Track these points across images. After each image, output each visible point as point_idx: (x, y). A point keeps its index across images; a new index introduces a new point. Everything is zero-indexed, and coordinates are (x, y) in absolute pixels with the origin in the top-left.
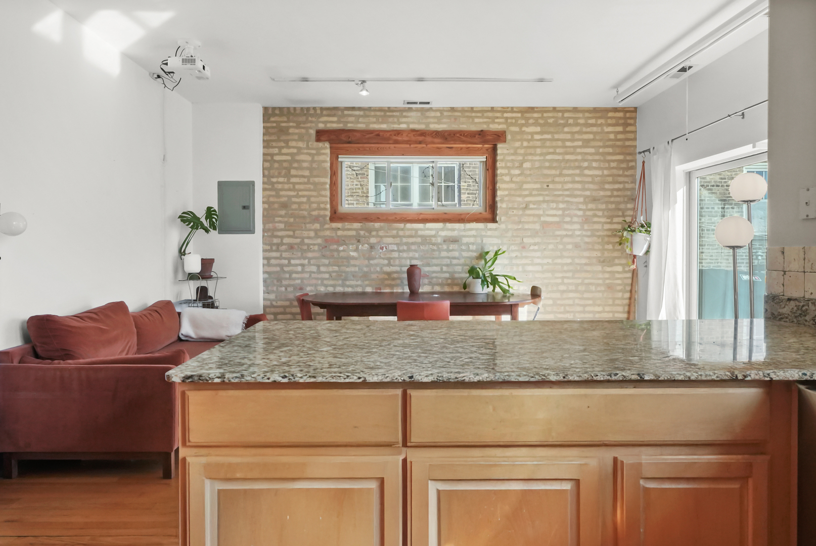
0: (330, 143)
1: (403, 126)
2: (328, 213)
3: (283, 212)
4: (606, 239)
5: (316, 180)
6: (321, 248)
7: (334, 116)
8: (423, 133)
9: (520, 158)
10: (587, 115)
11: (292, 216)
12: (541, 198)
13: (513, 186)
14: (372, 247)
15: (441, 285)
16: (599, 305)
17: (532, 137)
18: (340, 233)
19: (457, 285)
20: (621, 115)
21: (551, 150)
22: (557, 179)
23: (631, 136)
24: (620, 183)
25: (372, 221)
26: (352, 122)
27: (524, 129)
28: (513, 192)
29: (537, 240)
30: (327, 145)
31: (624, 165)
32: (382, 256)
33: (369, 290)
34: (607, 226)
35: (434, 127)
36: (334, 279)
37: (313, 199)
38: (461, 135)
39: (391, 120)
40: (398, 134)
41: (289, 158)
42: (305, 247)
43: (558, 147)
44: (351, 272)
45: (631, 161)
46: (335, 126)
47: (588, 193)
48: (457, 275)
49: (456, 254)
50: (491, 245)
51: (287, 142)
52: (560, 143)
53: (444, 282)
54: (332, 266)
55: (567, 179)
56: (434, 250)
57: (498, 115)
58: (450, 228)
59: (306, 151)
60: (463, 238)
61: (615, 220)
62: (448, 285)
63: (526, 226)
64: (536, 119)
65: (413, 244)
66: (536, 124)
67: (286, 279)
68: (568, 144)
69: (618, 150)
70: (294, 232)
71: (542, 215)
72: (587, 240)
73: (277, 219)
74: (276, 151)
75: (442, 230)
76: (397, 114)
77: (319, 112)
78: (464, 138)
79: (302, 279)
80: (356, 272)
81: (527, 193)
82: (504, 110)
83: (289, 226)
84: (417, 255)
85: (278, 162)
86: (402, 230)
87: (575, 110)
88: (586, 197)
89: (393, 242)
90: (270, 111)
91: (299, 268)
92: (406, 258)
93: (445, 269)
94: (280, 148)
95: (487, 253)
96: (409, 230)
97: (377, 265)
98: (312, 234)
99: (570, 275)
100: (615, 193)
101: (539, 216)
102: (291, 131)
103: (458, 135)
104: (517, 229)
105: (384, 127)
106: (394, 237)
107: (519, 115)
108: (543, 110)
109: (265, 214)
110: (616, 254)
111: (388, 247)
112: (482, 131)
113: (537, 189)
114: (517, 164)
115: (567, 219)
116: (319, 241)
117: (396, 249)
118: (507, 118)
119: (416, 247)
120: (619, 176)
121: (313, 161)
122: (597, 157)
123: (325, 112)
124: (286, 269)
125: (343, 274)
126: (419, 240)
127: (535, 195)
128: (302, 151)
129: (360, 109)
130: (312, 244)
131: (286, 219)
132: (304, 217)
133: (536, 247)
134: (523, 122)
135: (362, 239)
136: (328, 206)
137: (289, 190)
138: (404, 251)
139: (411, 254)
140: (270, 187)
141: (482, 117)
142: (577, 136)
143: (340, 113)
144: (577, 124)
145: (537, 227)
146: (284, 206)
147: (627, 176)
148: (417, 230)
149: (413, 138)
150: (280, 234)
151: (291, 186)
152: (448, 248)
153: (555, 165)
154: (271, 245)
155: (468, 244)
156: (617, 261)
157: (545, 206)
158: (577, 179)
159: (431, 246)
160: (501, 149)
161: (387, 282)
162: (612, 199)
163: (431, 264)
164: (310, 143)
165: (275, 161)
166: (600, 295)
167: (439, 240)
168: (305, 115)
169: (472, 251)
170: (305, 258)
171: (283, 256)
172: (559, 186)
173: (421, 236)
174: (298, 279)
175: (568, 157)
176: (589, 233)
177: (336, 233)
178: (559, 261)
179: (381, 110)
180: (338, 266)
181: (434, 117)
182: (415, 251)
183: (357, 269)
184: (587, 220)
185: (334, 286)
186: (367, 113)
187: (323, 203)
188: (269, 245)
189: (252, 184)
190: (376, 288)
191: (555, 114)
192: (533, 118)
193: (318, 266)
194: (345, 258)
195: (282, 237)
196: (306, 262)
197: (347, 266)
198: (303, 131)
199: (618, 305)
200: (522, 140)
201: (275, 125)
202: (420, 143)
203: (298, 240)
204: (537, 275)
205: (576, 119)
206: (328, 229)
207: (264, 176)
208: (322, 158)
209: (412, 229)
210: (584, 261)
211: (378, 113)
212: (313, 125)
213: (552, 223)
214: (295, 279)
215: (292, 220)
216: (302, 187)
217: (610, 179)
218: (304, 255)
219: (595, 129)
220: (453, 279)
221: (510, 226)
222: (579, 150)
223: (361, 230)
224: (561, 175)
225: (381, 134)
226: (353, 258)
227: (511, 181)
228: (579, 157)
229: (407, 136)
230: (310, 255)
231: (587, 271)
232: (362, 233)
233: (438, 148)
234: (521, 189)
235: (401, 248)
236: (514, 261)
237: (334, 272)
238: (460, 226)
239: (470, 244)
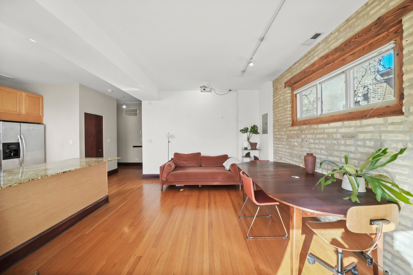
1: (316, 58)
2: (290, 122)
3: (277, 124)
5: (285, 107)
6: (286, 140)
7: (289, 72)
8: (327, 56)
11: (279, 125)
14: (303, 140)
25: (303, 125)
26: (295, 72)
30: (289, 88)
32: (307, 146)
36: (290, 156)
37: (284, 117)
38: (356, 38)
39: (310, 59)
40: (314, 65)
41: (278, 100)
42: (282, 139)
46: (290, 77)
49: (353, 149)
50: (393, 141)
51: (277, 93)
54: (289, 149)
56: (335, 144)
58: (347, 125)
60: (360, 135)
65: (322, 139)
67: (278, 153)
70: (279, 133)
73: (276, 127)
74: (275, 98)
75: (341, 127)
76: (313, 53)
77: (285, 73)
80: (297, 154)
83: (278, 130)
84: (324, 147)
85: (276, 103)
86: (316, 129)
89: (312, 138)
90: (274, 82)
91: (281, 149)
92: (318, 149)
94: (276, 96)
97: (305, 151)
98: (284, 133)
102: (279, 87)
103: (353, 40)
105: (307, 65)
106: (312, 134)
111: (309, 140)
112: (379, 19)
116: (286, 137)
117: (313, 142)
119: (324, 141)
121: (284, 98)
124: (278, 149)
125: (293, 154)
126: (326, 136)
128: (281, 95)
129: (297, 62)
130: (284, 138)
132: (282, 125)
135: (299, 136)
136: (291, 119)
137: (278, 114)
138: (316, 144)
139: (321, 146)
143: (291, 69)
146: (277, 121)
148: (324, 129)
149: (321, 63)
150: (276, 133)
151: (279, 112)
152: (345, 142)
154: (275, 138)
155: (364, 140)
159: (333, 141)
163: (333, 155)
164: (283, 90)
167: (339, 136)
168: (282, 78)
169: (369, 147)
170: (282, 145)
173: (327, 133)
174: (281, 154)
177: (291, 133)
180: (291, 150)
181: (334, 39)
182: (323, 144)
183: (297, 152)
185: (290, 160)
186: (300, 62)
187: (287, 118)
189: (267, 115)
193: (286, 149)
194: (293, 146)
195: (277, 135)
197: (294, 150)
198: (281, 85)
201: (275, 87)
203: (280, 136)
206: (288, 131)
208: (286, 96)
209: (321, 129)
211: (304, 59)
212: (284, 81)
215: (279, 127)
223: (298, 130)
226: (296, 146)
229: (318, 64)
230: (283, 143)
235: (315, 142)
237: (290, 152)
238: (358, 122)
239: (367, 140)
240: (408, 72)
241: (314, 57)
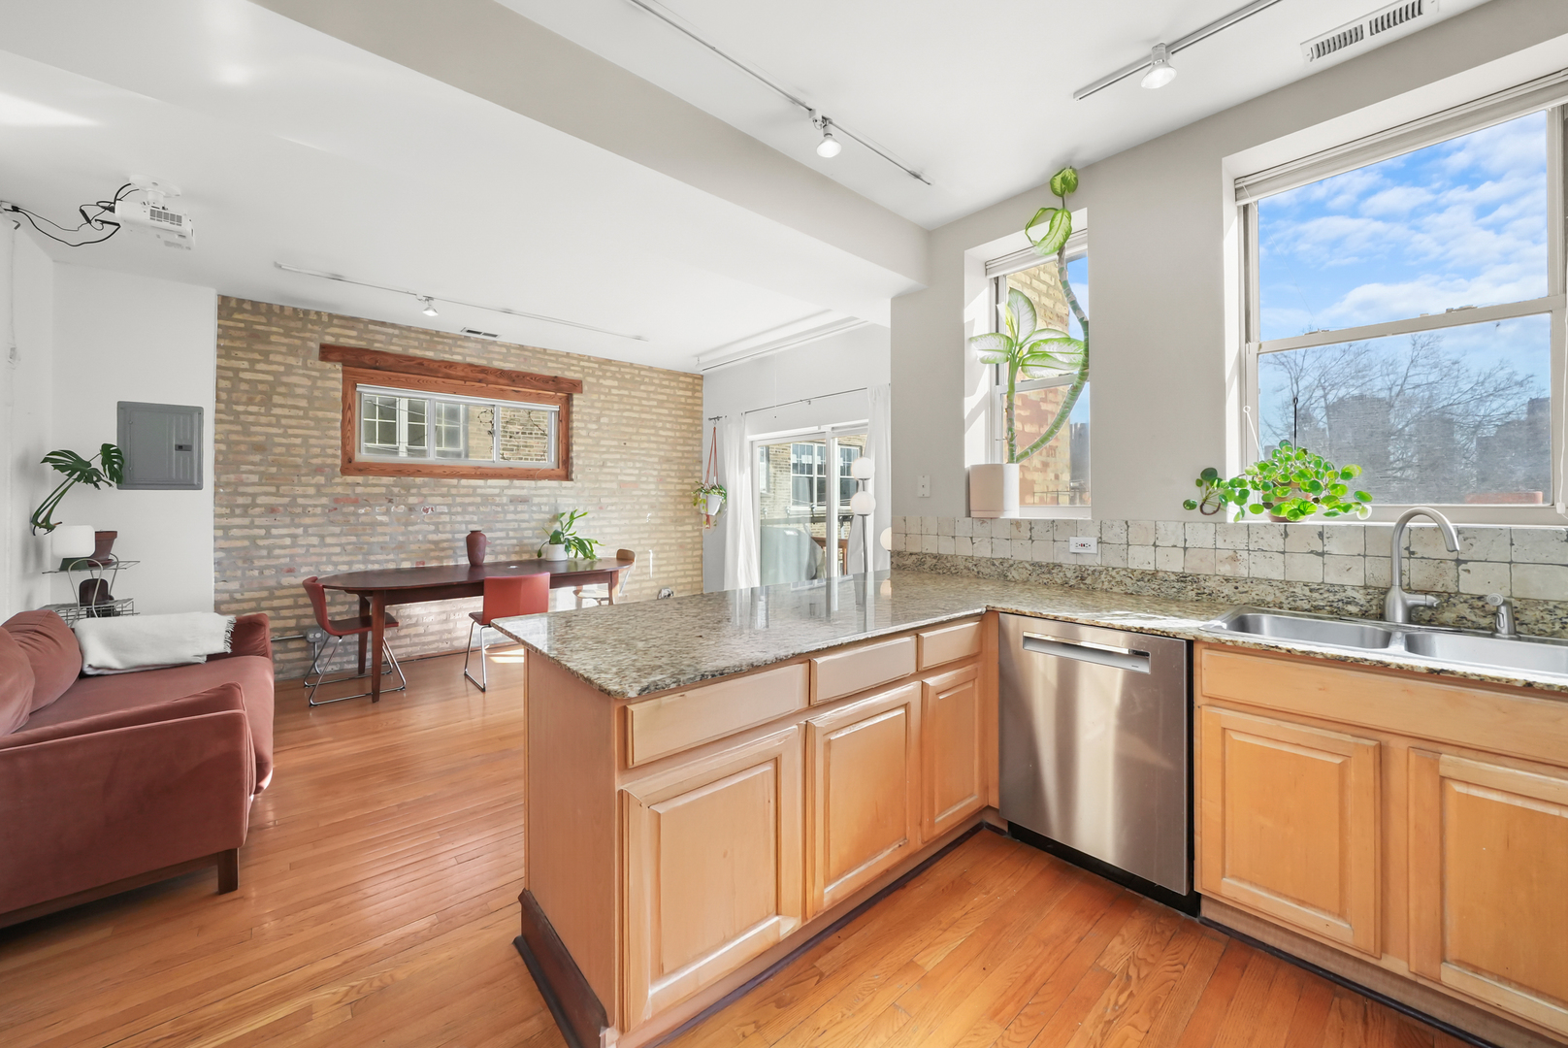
0: (344, 365)
1: (457, 358)
2: (339, 462)
3: (257, 458)
4: (678, 499)
5: (320, 414)
6: (327, 511)
7: (352, 328)
8: (484, 370)
9: (598, 412)
10: (661, 376)
11: (273, 463)
12: (618, 456)
13: (589, 441)
14: (411, 509)
15: (507, 553)
16: (672, 565)
17: (610, 391)
18: (359, 490)
19: (525, 552)
20: (690, 380)
21: (628, 407)
22: (634, 437)
23: (698, 401)
24: (690, 445)
25: (409, 475)
26: (381, 342)
27: (601, 381)
28: (589, 448)
29: (614, 500)
30: (339, 366)
31: (693, 429)
32: (426, 520)
33: (406, 565)
34: (679, 487)
35: (498, 364)
36: (350, 554)
37: (312, 441)
38: (531, 378)
39: (440, 347)
40: (451, 367)
41: (270, 378)
42: (299, 510)
43: (636, 405)
44: (378, 543)
45: (699, 425)
46: (353, 343)
47: (662, 453)
48: (526, 541)
49: (526, 516)
50: (566, 504)
51: (266, 354)
52: (636, 401)
53: (511, 550)
54: (346, 535)
55: (644, 438)
56: (497, 512)
57: (575, 362)
58: (517, 486)
59: (301, 372)
60: (534, 498)
61: (686, 481)
62: (516, 553)
63: (604, 485)
64: (614, 373)
65: (470, 504)
66: (613, 378)
67: (262, 557)
68: (644, 402)
69: (688, 414)
70: (278, 487)
71: (619, 474)
72: (662, 500)
73: (244, 468)
74: (245, 365)
75: (508, 487)
76: (450, 341)
77: (325, 319)
78: (535, 383)
79: (292, 557)
80: (386, 543)
81: (604, 449)
82: (580, 358)
83: (266, 479)
84: (475, 518)
85: (248, 381)
86: (455, 487)
87: (651, 369)
88: (660, 457)
89: (442, 502)
90: (233, 304)
91: (288, 541)
92: (463, 523)
93: (511, 534)
94: (253, 362)
95: (563, 514)
96: (464, 487)
97: (417, 532)
98: (311, 491)
99: (646, 535)
100: (686, 455)
101: (616, 475)
102: (273, 338)
103: (528, 377)
104: (594, 489)
105: (430, 354)
106: (443, 496)
107: (596, 366)
108: (620, 365)
109: (221, 458)
110: (686, 514)
111: (435, 509)
112: (556, 377)
113: (614, 447)
114: (594, 419)
115: (644, 479)
116: (324, 500)
117: (446, 511)
118: (583, 367)
119: (475, 508)
120: (689, 438)
121: (314, 387)
122: (670, 419)
123: (335, 321)
124: (261, 543)
125: (366, 546)
126: (478, 499)
127: (613, 453)
128: (294, 371)
129: (393, 326)
130: (310, 506)
131: (262, 469)
132: (297, 466)
133: (614, 508)
134: (600, 374)
135: (396, 499)
136: (339, 452)
137: (269, 425)
138: (458, 513)
139: (468, 518)
140: (232, 418)
141: (557, 362)
142: (652, 396)
143: (361, 326)
144: (653, 384)
145: (614, 486)
146: (259, 448)
147: (695, 439)
148: (475, 488)
149: (471, 375)
150: (250, 490)
151: (273, 420)
152: (516, 509)
153: (632, 422)
154: (232, 507)
155: (539, 505)
156: (687, 521)
157: (622, 464)
158: (652, 438)
159: (494, 507)
160: (577, 399)
161: (432, 554)
162: (683, 461)
163: (495, 528)
164: (309, 361)
165: (242, 380)
166: (673, 554)
167: (505, 500)
168: (301, 319)
169: (545, 513)
170: (298, 526)
171: (256, 523)
172: (636, 445)
173: (481, 495)
174: (285, 556)
175: (644, 416)
176: (663, 494)
177: (354, 490)
178: (636, 522)
179: (425, 332)
180: (356, 536)
181: (499, 353)
182: (473, 513)
183: (387, 538)
184: (661, 480)
185: (350, 563)
186: (405, 333)
187: (331, 447)
188: (227, 508)
189: (199, 411)
190: (420, 563)
191: (632, 371)
192: (611, 371)
193: (322, 537)
194: (368, 524)
195: (254, 496)
196: (300, 531)
197: (372, 535)
198: (297, 342)
199: (688, 563)
200: (599, 393)
201: (242, 325)
202: (480, 381)
203: (286, 500)
204: (615, 537)
205: (651, 378)
206: (338, 484)
207: (218, 400)
208: (329, 384)
209: (468, 487)
210: (659, 521)
211: (422, 336)
212: (316, 336)
213: (629, 482)
214: (278, 557)
215: (273, 470)
216: (293, 422)
217: (681, 441)
218: (297, 520)
219: (668, 391)
220: (521, 545)
221: (587, 485)
222: (654, 410)
223: (393, 486)
224: (637, 433)
225: (425, 363)
226: (382, 524)
227: (588, 436)
228: (654, 417)
229: (463, 370)
230: (307, 521)
231: (662, 532)
232: (396, 490)
233: (502, 390)
234: (598, 445)
235: (454, 510)
236: (591, 523)
237: (350, 544)
238: (531, 483)
239: (542, 504)
240: (576, 444)
241: (453, 354)
